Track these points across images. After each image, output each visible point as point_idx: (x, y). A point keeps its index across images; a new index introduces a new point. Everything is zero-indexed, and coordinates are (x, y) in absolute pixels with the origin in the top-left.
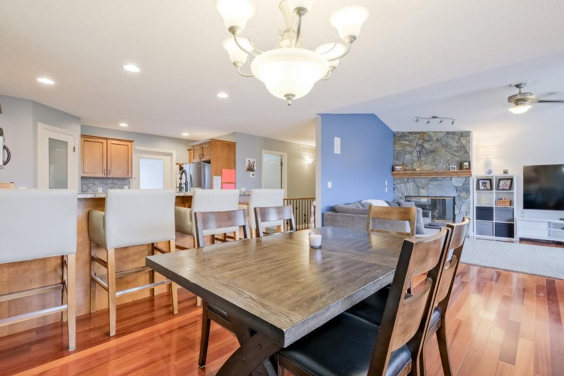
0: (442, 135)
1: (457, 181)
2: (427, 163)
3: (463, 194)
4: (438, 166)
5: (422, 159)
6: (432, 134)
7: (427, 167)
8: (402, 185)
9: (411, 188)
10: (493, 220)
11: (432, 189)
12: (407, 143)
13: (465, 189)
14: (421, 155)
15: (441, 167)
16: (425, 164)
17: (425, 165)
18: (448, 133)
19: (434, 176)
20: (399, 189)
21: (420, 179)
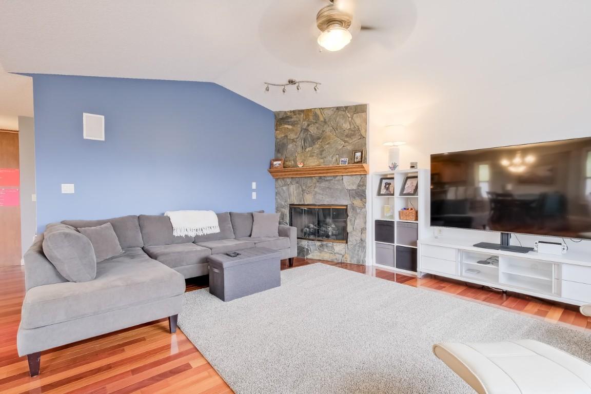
0: (330, 112)
1: (349, 182)
2: (313, 156)
3: (357, 202)
4: (326, 160)
5: (307, 150)
6: (318, 112)
7: (313, 163)
8: (284, 188)
9: (295, 192)
10: (393, 242)
11: (319, 194)
12: (290, 127)
13: (361, 194)
14: (306, 144)
15: (331, 161)
16: (310, 156)
17: (310, 158)
18: (338, 109)
19: (322, 174)
20: (282, 195)
21: (306, 180)
